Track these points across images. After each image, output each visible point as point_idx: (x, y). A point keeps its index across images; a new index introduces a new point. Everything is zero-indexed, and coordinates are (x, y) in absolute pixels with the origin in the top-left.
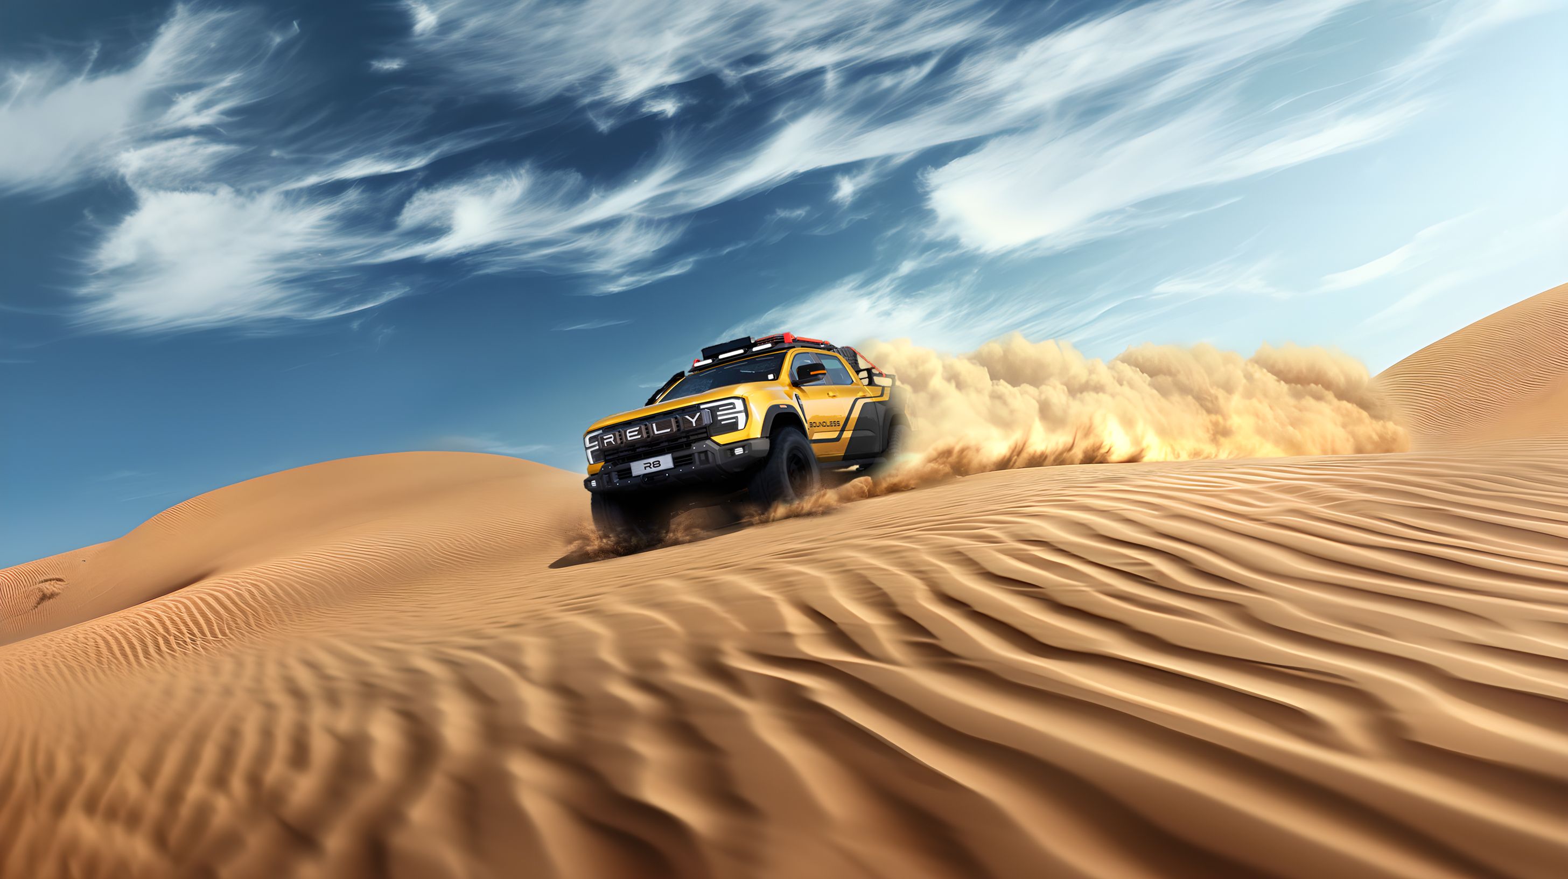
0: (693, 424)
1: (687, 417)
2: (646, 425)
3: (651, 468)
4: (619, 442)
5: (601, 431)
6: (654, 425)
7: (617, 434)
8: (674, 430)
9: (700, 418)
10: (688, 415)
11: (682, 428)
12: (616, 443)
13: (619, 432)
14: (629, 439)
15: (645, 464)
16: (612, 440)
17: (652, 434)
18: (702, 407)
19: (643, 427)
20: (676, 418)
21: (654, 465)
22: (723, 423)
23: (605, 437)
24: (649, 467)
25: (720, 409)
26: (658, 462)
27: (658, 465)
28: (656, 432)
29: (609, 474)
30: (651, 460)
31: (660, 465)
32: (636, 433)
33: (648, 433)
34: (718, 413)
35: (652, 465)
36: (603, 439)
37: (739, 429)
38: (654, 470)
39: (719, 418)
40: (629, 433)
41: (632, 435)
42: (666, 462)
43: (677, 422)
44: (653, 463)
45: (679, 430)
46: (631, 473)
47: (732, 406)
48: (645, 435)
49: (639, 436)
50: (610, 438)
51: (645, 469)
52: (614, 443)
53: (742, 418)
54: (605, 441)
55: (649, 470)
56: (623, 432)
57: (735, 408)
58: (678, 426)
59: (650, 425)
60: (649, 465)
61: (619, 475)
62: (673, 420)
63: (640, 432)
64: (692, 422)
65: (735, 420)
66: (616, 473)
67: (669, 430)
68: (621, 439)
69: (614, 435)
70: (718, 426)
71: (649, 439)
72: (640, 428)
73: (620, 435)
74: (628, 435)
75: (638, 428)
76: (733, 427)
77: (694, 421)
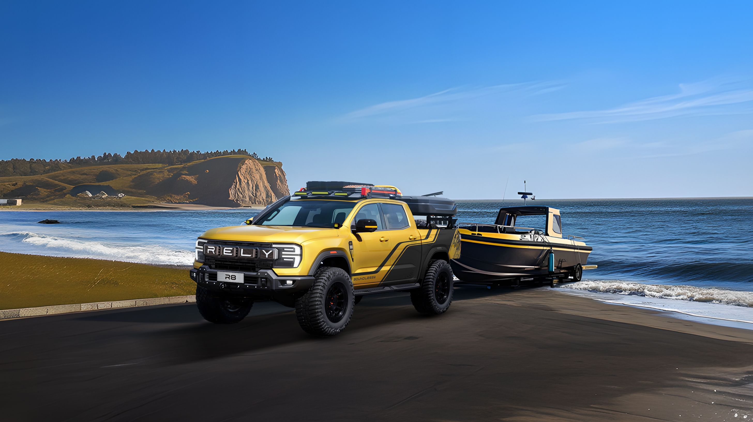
0: (266, 256)
1: (264, 251)
2: (237, 248)
3: (229, 279)
4: (217, 253)
5: (206, 241)
6: (242, 250)
7: (218, 248)
8: (254, 257)
9: (272, 254)
10: (264, 250)
11: (259, 256)
12: (215, 253)
13: (219, 247)
14: (225, 254)
15: (226, 275)
16: (213, 250)
17: (239, 255)
18: (274, 246)
19: (235, 249)
20: (257, 249)
21: (232, 277)
22: (284, 259)
23: (209, 247)
24: (229, 278)
25: (285, 249)
26: (234, 277)
27: (234, 278)
28: (242, 255)
29: (204, 273)
30: (231, 274)
31: (235, 279)
32: (230, 251)
33: (237, 253)
34: (283, 253)
35: (231, 277)
36: (207, 248)
37: (294, 266)
38: (231, 281)
39: (283, 256)
40: (226, 250)
41: (227, 251)
42: (239, 278)
43: (256, 252)
44: (232, 276)
45: (256, 257)
46: (216, 277)
47: (293, 250)
48: (235, 255)
49: (231, 254)
50: (212, 249)
51: (226, 279)
52: (214, 253)
53: (297, 259)
54: (208, 250)
55: (228, 280)
56: (222, 248)
57: (295, 252)
58: (256, 255)
59: (240, 249)
60: (229, 276)
61: (209, 277)
62: (254, 250)
63: (232, 251)
64: (265, 255)
65: (292, 260)
66: (208, 274)
67: (250, 256)
68: (219, 252)
69: (216, 248)
70: (281, 261)
71: (236, 258)
72: (233, 249)
73: (219, 250)
74: (225, 251)
75: (232, 249)
76: (290, 265)
77: (267, 254)
